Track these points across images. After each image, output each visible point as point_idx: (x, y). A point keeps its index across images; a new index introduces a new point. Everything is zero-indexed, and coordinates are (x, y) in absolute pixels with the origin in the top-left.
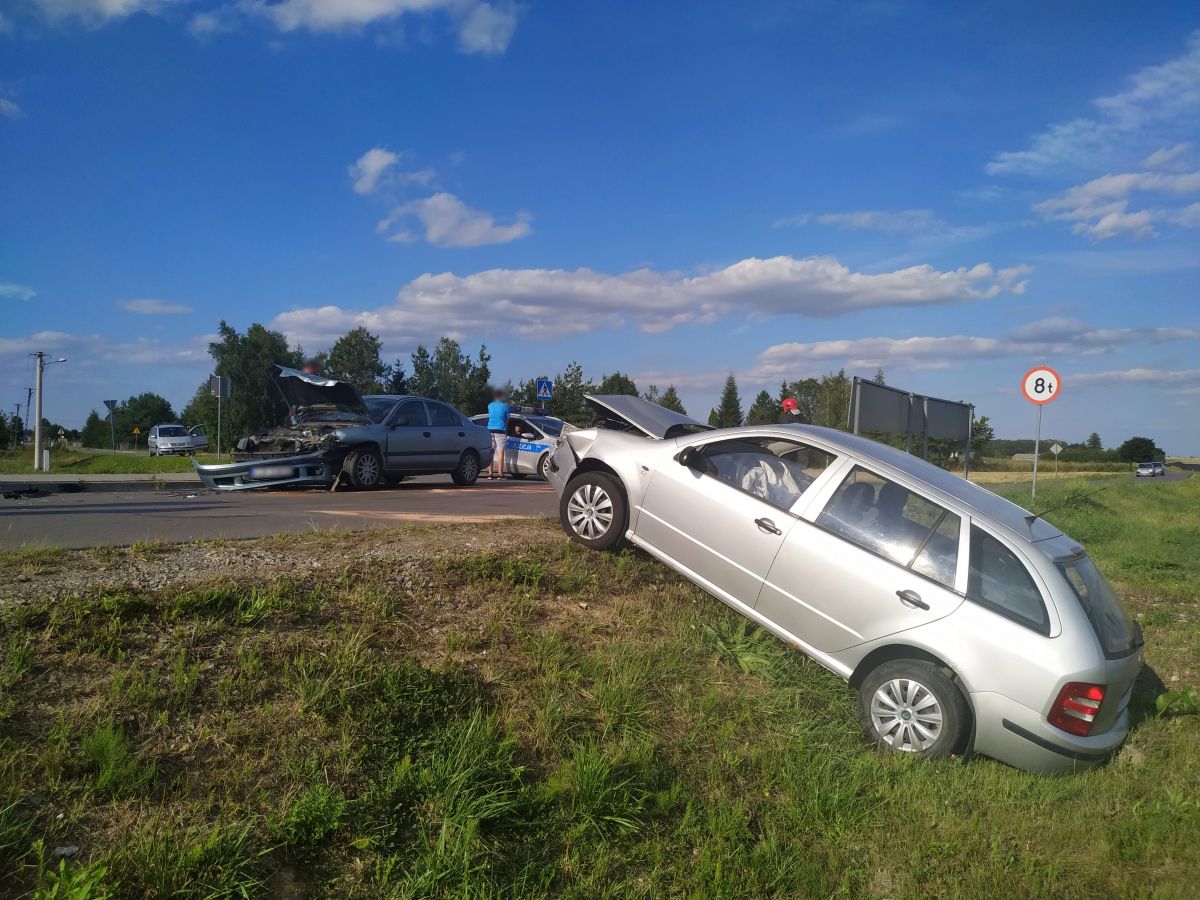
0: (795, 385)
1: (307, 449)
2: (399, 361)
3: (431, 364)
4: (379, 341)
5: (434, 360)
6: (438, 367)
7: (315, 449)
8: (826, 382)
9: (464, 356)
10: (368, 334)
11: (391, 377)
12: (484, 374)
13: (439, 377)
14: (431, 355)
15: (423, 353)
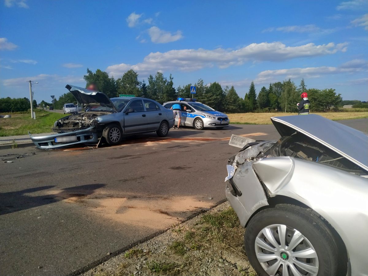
0: (274, 84)
1: (85, 126)
2: (144, 80)
3: (154, 81)
4: (137, 74)
5: (155, 80)
6: (156, 82)
7: (88, 126)
8: (284, 83)
9: (165, 78)
10: (134, 72)
11: (141, 86)
12: (171, 84)
13: (157, 85)
14: (154, 78)
15: (151, 77)
